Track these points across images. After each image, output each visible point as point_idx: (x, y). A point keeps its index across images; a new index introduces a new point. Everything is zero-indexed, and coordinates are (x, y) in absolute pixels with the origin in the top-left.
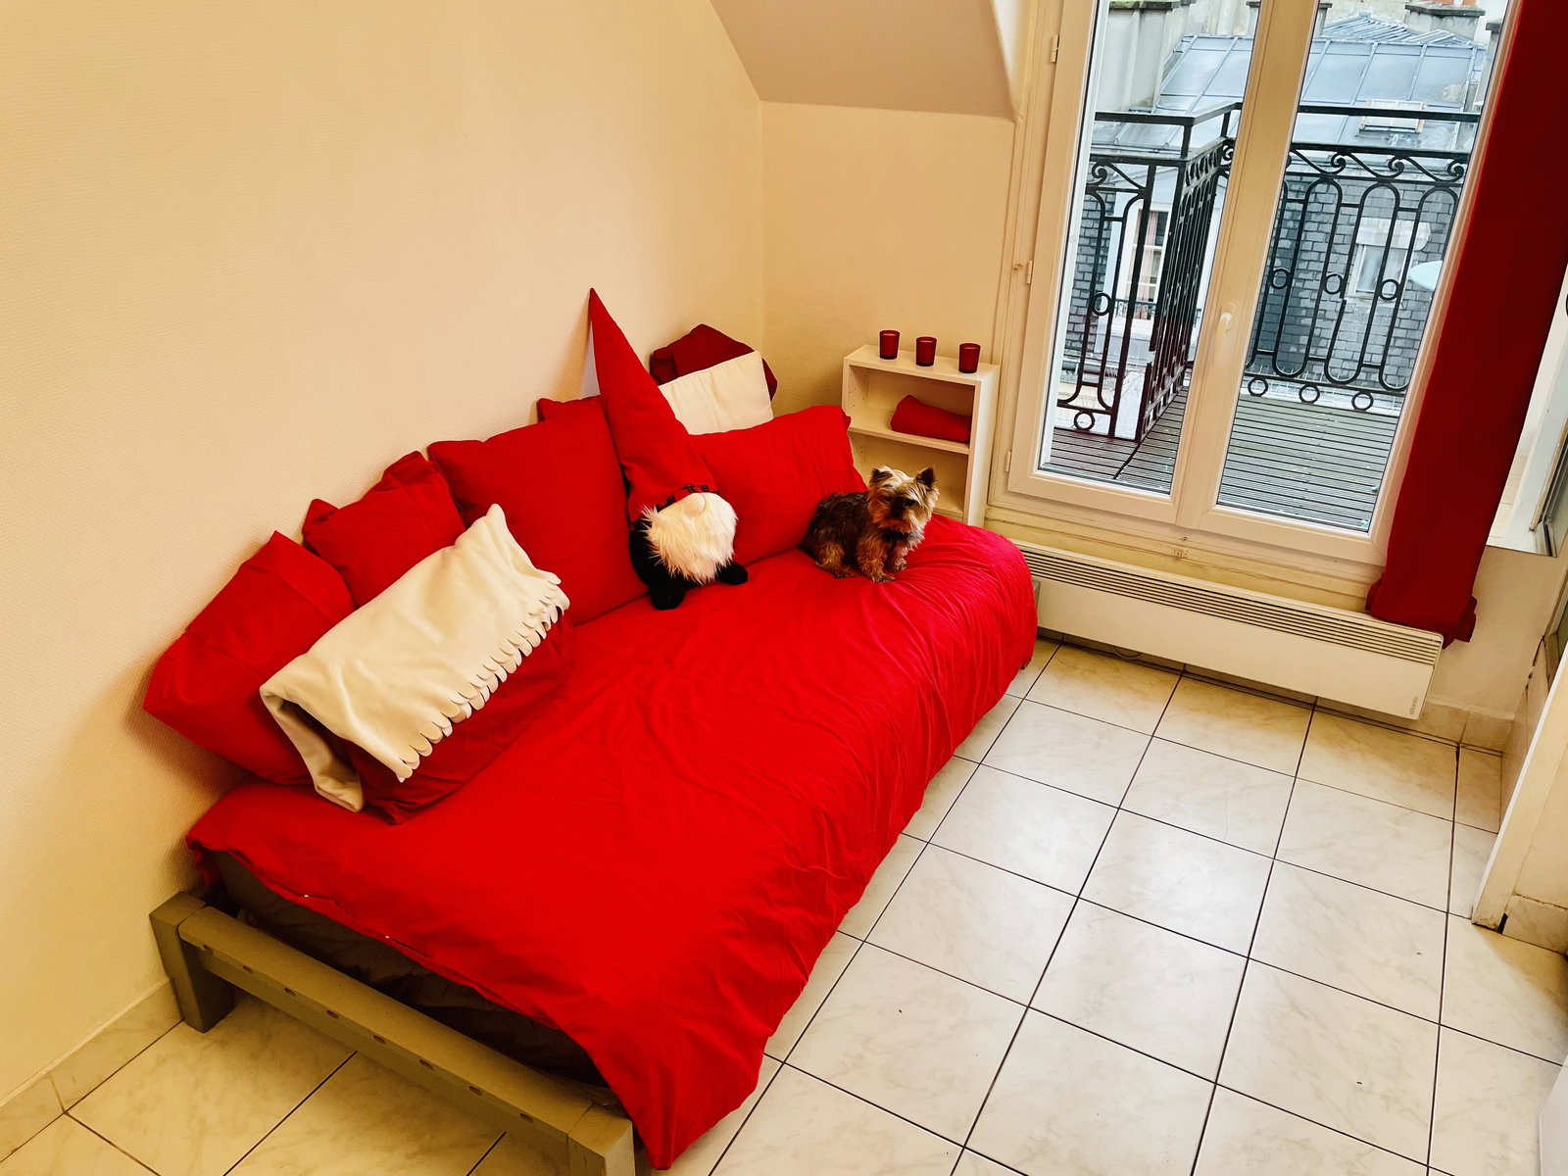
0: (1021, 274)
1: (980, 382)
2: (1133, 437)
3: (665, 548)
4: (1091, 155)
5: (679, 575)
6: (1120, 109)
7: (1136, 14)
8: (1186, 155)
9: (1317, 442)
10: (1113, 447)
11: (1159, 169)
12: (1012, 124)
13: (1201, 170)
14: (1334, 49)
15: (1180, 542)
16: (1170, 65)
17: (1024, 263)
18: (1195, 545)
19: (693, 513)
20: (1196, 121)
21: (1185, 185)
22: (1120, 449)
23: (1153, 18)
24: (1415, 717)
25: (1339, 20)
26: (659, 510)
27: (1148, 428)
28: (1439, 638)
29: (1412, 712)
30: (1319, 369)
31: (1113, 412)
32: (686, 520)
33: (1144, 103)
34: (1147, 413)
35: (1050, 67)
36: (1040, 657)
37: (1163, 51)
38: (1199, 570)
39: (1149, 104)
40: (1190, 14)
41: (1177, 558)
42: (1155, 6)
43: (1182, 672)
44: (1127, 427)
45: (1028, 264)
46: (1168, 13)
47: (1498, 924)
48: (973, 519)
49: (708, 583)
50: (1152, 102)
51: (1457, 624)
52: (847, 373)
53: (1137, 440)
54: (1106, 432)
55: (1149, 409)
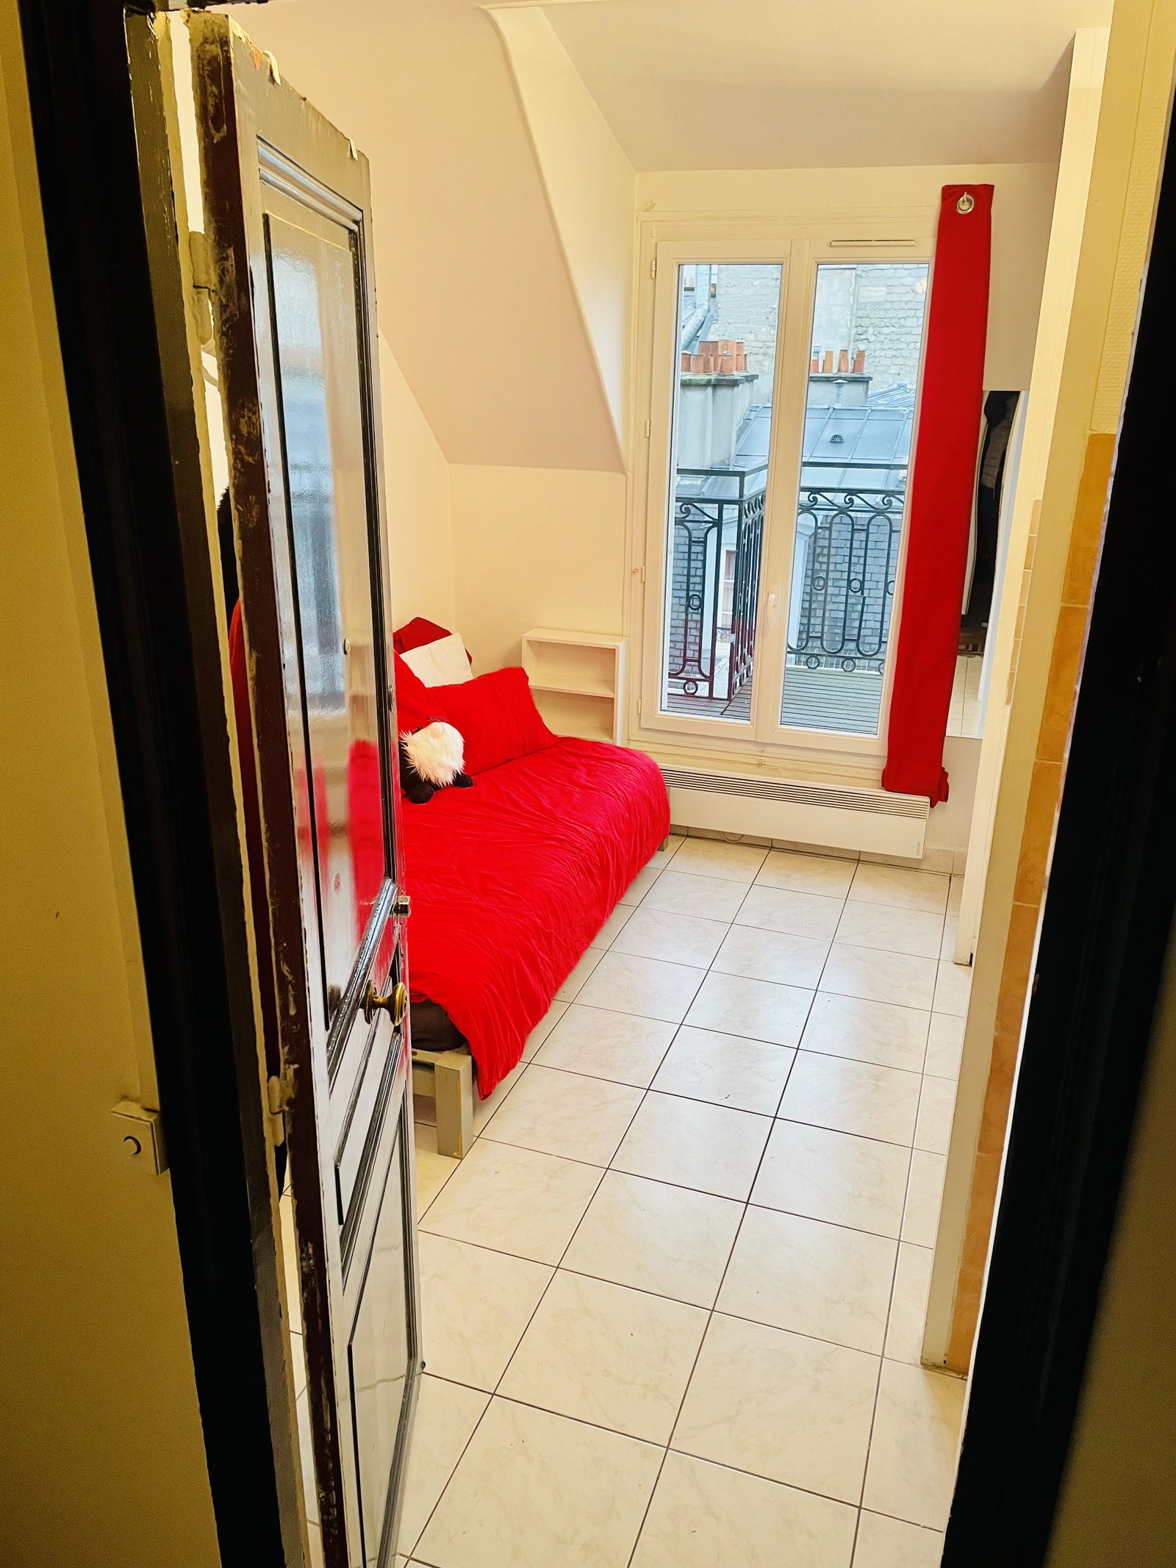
0: (638, 575)
1: (618, 646)
2: (726, 697)
3: (418, 760)
4: (676, 498)
5: (429, 782)
6: (703, 467)
7: (710, 390)
8: (742, 497)
9: (854, 695)
10: (712, 704)
11: (725, 506)
12: (625, 477)
13: (756, 507)
14: (876, 416)
15: (760, 754)
16: (741, 432)
17: (639, 569)
18: (768, 755)
19: (435, 736)
20: (746, 474)
21: (745, 517)
22: (719, 705)
23: (724, 393)
24: (920, 857)
25: (882, 390)
26: (413, 734)
27: (736, 692)
28: (927, 799)
29: (918, 854)
30: (852, 645)
31: (710, 679)
32: (431, 740)
33: (723, 462)
34: (734, 679)
35: (647, 439)
36: (672, 843)
37: (734, 419)
38: (774, 770)
39: (727, 463)
40: (755, 387)
41: (760, 765)
42: (725, 383)
43: (770, 846)
44: (721, 690)
45: (642, 569)
46: (735, 389)
47: (969, 961)
48: (619, 743)
49: (448, 786)
50: (729, 461)
51: (937, 790)
52: (525, 645)
53: (729, 699)
54: (707, 695)
55: (735, 677)
